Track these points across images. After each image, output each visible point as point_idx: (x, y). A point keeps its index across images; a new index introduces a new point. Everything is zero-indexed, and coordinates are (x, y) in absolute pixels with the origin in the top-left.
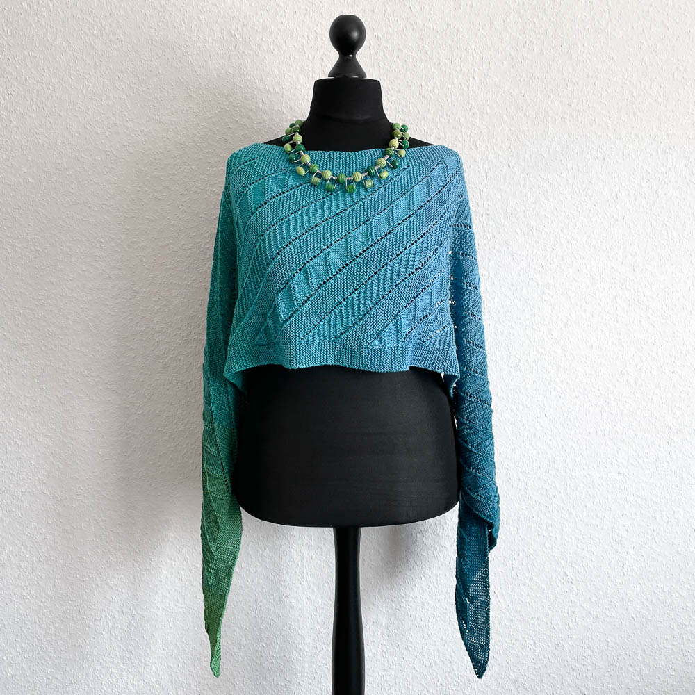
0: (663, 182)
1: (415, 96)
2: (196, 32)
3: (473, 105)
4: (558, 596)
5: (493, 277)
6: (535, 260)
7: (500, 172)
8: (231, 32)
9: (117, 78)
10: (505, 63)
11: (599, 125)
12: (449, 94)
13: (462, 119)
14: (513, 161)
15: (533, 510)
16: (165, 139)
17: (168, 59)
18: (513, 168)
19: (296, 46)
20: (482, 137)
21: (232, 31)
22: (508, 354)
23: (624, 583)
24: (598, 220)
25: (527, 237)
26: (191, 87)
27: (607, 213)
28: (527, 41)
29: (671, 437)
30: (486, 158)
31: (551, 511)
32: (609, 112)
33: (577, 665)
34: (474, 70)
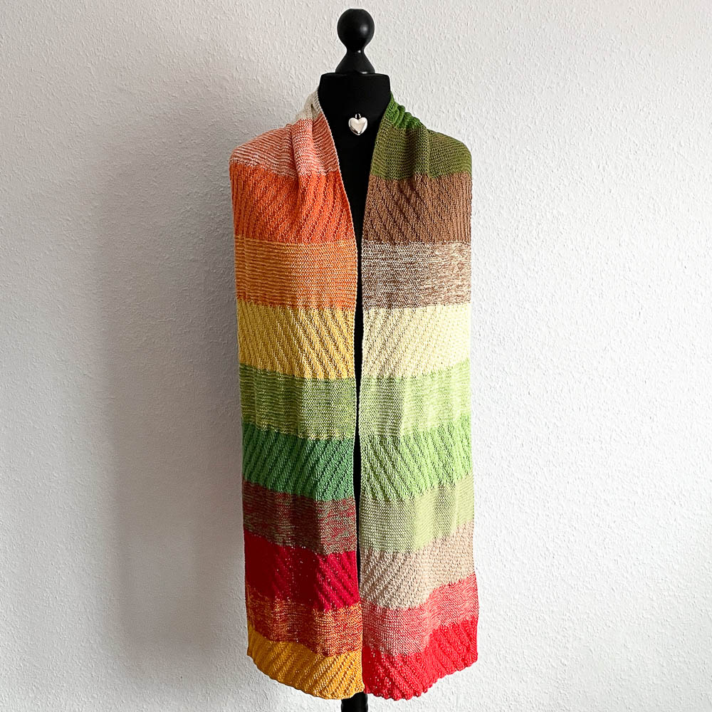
0: (650, 154)
1: (397, 64)
3: (458, 74)
4: (540, 570)
6: (520, 235)
9: (81, 45)
10: (490, 29)
11: (587, 95)
12: (432, 62)
13: (447, 88)
15: (516, 488)
16: (134, 110)
18: (498, 140)
22: (493, 332)
23: (605, 556)
24: (585, 194)
25: (513, 212)
26: (160, 55)
27: (595, 187)
29: (654, 412)
31: (533, 487)
32: (597, 82)
33: (559, 637)
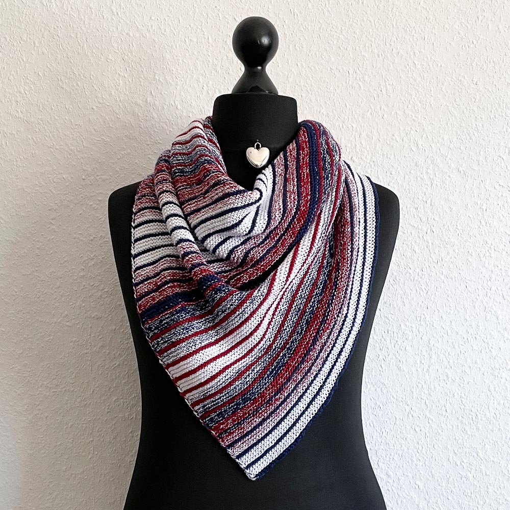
2: (70, 9)
5: (441, 311)
7: (448, 178)
8: (111, 10)
14: (464, 165)
17: (34, 43)
18: (464, 173)
19: (192, 25)
20: (424, 136)
21: (113, 8)
25: (484, 259)
26: (63, 77)
28: (480, 18)
30: (430, 163)
34: (414, 53)
